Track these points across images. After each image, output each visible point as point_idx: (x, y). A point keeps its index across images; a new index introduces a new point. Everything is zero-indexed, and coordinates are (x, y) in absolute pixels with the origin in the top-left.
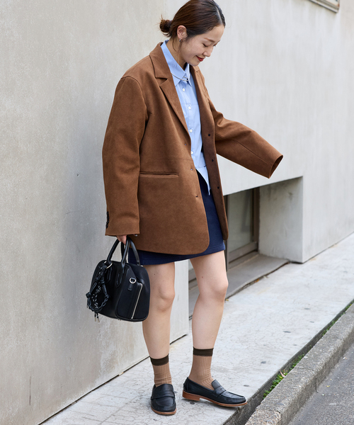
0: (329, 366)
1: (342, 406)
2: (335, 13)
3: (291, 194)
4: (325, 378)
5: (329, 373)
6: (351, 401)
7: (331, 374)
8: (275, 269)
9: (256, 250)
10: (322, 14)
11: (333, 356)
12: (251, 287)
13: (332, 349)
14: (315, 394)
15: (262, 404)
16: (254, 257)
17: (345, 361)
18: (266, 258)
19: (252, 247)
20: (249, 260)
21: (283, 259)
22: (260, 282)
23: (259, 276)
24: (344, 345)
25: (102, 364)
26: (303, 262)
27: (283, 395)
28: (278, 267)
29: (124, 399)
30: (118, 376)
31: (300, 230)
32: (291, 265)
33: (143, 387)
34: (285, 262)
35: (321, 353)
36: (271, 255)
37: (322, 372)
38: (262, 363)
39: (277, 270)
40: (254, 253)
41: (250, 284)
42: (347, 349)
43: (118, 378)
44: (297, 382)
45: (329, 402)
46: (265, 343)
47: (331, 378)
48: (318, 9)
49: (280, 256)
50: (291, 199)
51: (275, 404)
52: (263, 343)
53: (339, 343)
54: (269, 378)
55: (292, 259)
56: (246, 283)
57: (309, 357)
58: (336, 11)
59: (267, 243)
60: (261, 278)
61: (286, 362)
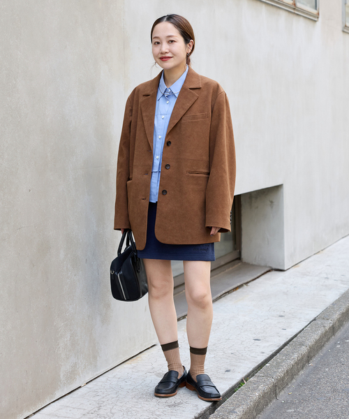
0: (291, 374)
1: (299, 412)
2: (315, 21)
3: (272, 202)
4: (287, 385)
5: (292, 380)
6: (309, 407)
7: (294, 381)
8: (256, 277)
9: (239, 258)
10: (300, 24)
11: (296, 363)
12: (229, 296)
13: (296, 356)
14: (274, 401)
15: (216, 412)
16: (236, 266)
17: (311, 367)
18: (249, 266)
19: (235, 256)
20: (231, 269)
21: (266, 266)
22: (239, 290)
23: (239, 284)
24: (309, 352)
25: (61, 377)
26: (285, 269)
27: (238, 403)
28: (259, 275)
29: (82, 410)
30: (80, 387)
31: (282, 238)
32: (273, 273)
33: (103, 397)
34: (268, 269)
35: (283, 361)
36: (254, 263)
37: (282, 379)
38: (227, 371)
39: (258, 277)
40: (237, 261)
41: (229, 292)
42: (314, 356)
43: (80, 390)
44: (254, 389)
45: (288, 409)
46: (233, 351)
47: (293, 384)
48: (295, 18)
49: (263, 264)
50: (272, 207)
51: (229, 413)
52: (231, 352)
53: (304, 350)
54: (231, 386)
55: (274, 267)
56: (224, 292)
57: (271, 365)
58: (316, 19)
59: (249, 251)
60: (241, 286)
61: (251, 369)
